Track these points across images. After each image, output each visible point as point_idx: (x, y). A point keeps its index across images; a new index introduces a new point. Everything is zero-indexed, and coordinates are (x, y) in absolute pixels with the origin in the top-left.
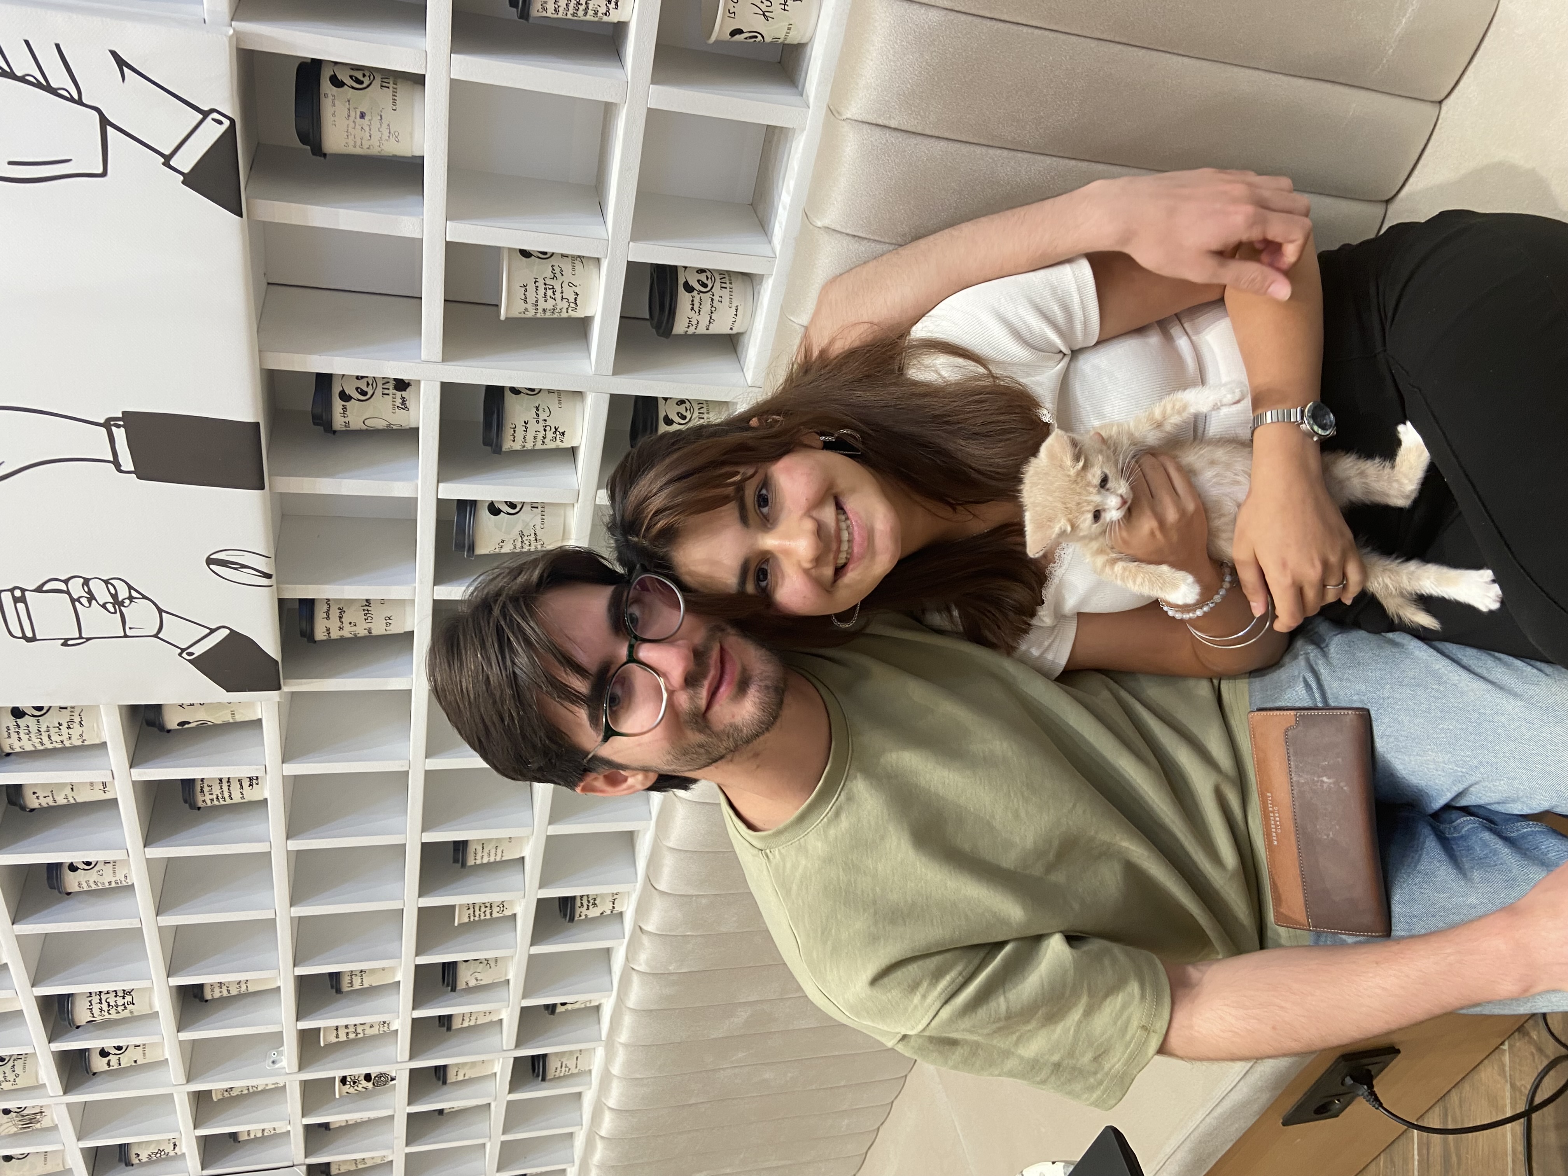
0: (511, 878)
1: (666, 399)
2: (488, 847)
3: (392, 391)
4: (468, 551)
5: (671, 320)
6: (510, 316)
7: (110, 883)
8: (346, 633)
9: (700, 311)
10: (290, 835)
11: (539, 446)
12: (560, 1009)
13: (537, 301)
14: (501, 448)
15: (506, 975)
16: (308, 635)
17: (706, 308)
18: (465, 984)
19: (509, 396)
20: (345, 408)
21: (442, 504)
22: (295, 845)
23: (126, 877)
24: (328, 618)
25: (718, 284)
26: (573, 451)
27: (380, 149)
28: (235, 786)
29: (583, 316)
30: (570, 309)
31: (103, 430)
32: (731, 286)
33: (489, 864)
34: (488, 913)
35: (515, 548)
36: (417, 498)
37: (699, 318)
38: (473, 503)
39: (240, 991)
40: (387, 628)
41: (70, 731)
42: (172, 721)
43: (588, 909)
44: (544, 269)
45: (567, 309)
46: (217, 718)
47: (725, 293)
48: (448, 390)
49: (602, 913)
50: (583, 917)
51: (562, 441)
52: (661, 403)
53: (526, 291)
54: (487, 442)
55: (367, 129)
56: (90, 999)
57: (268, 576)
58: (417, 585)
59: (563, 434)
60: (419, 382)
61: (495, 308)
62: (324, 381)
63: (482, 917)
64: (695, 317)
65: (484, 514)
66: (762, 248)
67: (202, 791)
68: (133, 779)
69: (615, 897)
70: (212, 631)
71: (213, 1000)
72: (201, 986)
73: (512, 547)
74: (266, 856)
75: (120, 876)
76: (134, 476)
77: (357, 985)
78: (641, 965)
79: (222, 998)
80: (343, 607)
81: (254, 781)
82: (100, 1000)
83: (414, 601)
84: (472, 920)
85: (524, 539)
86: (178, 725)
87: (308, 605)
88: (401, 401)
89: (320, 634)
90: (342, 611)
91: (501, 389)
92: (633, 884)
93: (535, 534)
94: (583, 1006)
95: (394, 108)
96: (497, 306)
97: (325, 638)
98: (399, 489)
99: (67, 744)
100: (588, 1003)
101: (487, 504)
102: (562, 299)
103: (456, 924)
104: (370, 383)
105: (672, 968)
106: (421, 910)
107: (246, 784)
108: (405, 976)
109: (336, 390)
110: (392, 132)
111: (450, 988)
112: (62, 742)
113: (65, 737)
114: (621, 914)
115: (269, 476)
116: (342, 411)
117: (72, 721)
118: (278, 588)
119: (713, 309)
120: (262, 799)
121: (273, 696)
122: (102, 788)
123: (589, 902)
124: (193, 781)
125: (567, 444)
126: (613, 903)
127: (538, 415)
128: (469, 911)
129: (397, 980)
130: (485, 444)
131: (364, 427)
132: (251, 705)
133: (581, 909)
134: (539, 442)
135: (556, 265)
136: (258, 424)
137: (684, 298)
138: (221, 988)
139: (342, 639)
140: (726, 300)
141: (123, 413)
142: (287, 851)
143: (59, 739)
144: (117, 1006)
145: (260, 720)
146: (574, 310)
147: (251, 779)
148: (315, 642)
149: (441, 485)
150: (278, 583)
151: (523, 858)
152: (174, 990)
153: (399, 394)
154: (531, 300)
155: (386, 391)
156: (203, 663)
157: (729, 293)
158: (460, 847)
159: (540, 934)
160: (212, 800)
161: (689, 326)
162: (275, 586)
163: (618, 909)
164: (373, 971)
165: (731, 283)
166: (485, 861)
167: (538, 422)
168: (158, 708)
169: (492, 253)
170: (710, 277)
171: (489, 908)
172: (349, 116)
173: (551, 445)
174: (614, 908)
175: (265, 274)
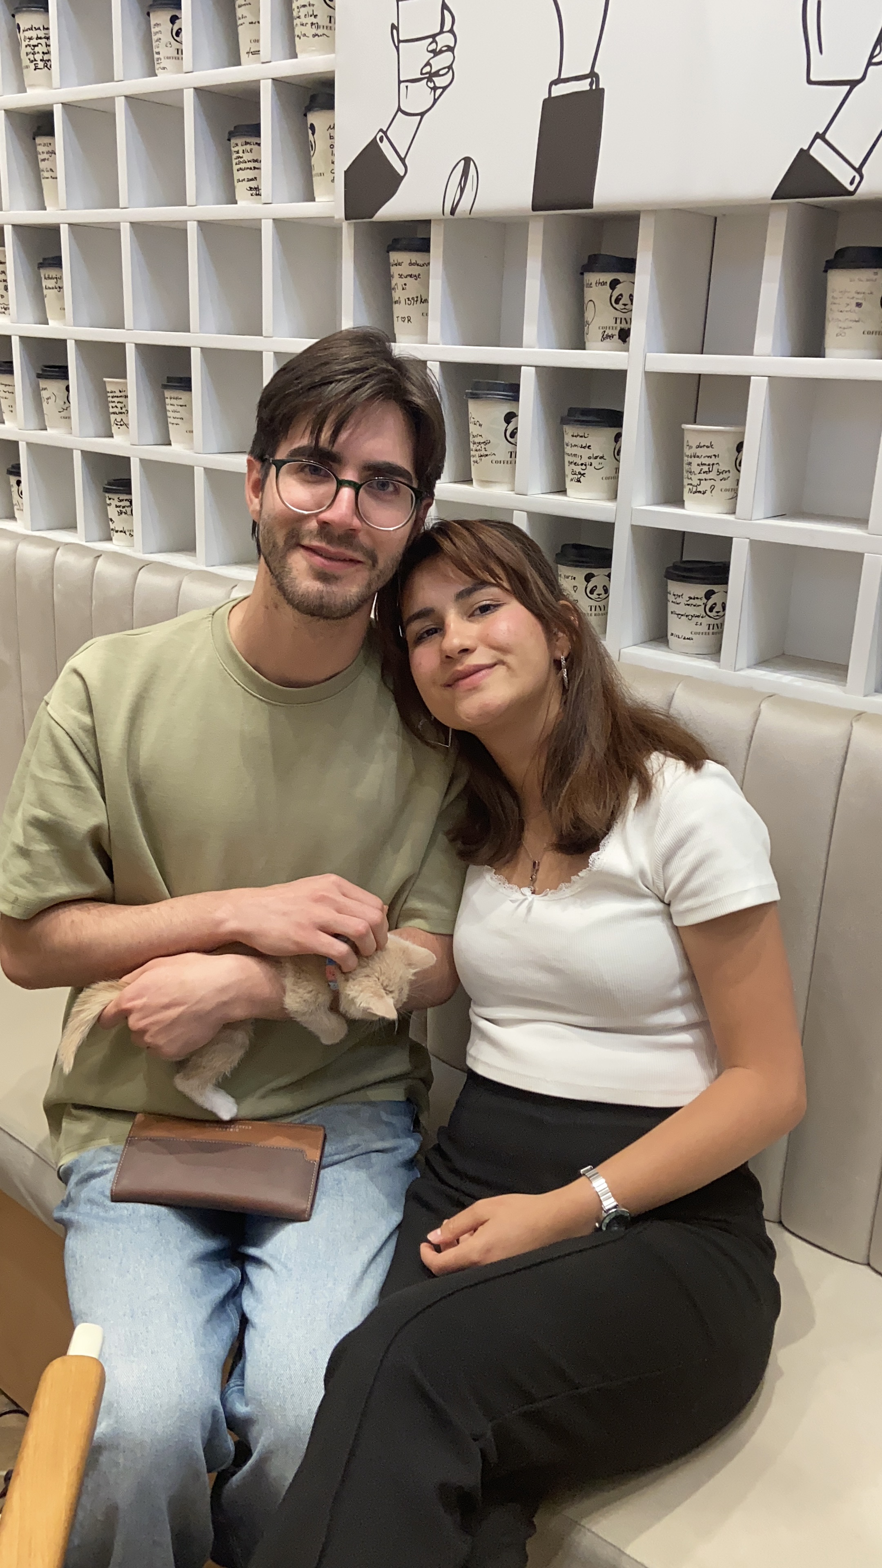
0: (151, 433)
1: (609, 576)
2: (183, 412)
3: (619, 326)
4: (471, 393)
5: (681, 578)
6: (685, 432)
7: (158, 53)
8: (396, 280)
9: (688, 605)
10: (202, 224)
11: (567, 459)
12: (13, 480)
13: (698, 457)
14: (567, 424)
15: (52, 427)
16: (396, 245)
17: (691, 611)
18: (44, 387)
19: (614, 431)
20: (604, 283)
21: (515, 369)
22: (192, 230)
23: (164, 68)
24: (411, 264)
25: (712, 621)
26: (563, 491)
27: (830, 319)
28: (250, 174)
29: (685, 498)
30: (691, 487)
31: (587, 71)
32: (711, 634)
33: (165, 411)
34: (115, 410)
35: (474, 436)
36: (522, 347)
37: (682, 605)
38: (516, 398)
39: (43, 171)
40: (399, 318)
41: (309, 25)
42: (314, 118)
43: (117, 506)
44: (725, 464)
45: (691, 484)
46: (318, 161)
47: (704, 628)
48: (619, 377)
49: (111, 520)
50: (108, 502)
51: (572, 480)
52: (605, 571)
53: (708, 447)
54: (572, 411)
55: (848, 309)
56: (42, 28)
57: (453, 212)
58: (441, 346)
59: (579, 481)
60: (627, 350)
61: (693, 419)
62: (629, 266)
63: (111, 405)
64: (683, 600)
65: (506, 408)
66: (743, 660)
67: (246, 143)
68: (261, 81)
69: (128, 533)
70: (403, 160)
71: (35, 146)
72: (51, 133)
73: (475, 434)
74: (181, 200)
75: (164, 63)
76: (547, 96)
77: (45, 283)
78: (62, 557)
79: (36, 154)
80: (421, 278)
81: (254, 192)
82: (40, 38)
83: (426, 343)
84: (109, 394)
85: (482, 445)
86: (312, 125)
87: (424, 246)
88: (610, 334)
89: (394, 256)
90: (417, 277)
91: (620, 425)
92: (141, 550)
93: (487, 455)
94: (15, 502)
95: (866, 333)
96: (695, 422)
97: (391, 261)
98: (530, 331)
99: (297, 21)
100: (18, 507)
101: (515, 411)
102: (700, 480)
103: (105, 379)
104: (627, 307)
105: (58, 586)
106: (122, 345)
107: (253, 184)
108: (53, 329)
109: (620, 276)
110: (845, 330)
111: (41, 372)
112: (299, 17)
113: (304, 21)
114: (111, 539)
115: (546, 217)
116: (601, 281)
117: (318, 27)
118: (440, 220)
119: (690, 617)
120: (237, 198)
121: (339, 212)
122: (252, 50)
123: (124, 507)
124: (258, 134)
125: (569, 485)
126: (121, 531)
127: (596, 458)
128: (117, 392)
129: (50, 321)
130: (570, 410)
131: (586, 301)
132: (332, 192)
133: (116, 500)
134: (571, 459)
135: (730, 475)
136: (590, 206)
137: (700, 590)
138: (47, 153)
139: (389, 276)
140: (698, 629)
141: (603, 90)
142: (186, 221)
143: (302, 14)
144: (34, 54)
145: (313, 200)
146: (690, 491)
147: (257, 189)
148: (388, 252)
149: (533, 369)
150: (446, 220)
151: (170, 444)
152: (48, 108)
153: (616, 332)
154: (699, 452)
155: (618, 321)
156: (372, 150)
157: (704, 631)
158: (185, 384)
159: (93, 459)
160: (238, 152)
161: (674, 595)
162: (442, 217)
163: (115, 536)
164: (62, 298)
165: (713, 633)
166: (169, 408)
167: (590, 458)
168: (329, 105)
169: (738, 417)
170: (719, 614)
171: (121, 411)
172: (858, 293)
173: (568, 469)
174: (117, 531)
175: (724, 215)
